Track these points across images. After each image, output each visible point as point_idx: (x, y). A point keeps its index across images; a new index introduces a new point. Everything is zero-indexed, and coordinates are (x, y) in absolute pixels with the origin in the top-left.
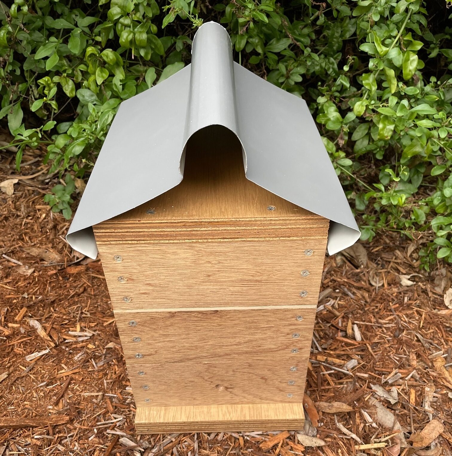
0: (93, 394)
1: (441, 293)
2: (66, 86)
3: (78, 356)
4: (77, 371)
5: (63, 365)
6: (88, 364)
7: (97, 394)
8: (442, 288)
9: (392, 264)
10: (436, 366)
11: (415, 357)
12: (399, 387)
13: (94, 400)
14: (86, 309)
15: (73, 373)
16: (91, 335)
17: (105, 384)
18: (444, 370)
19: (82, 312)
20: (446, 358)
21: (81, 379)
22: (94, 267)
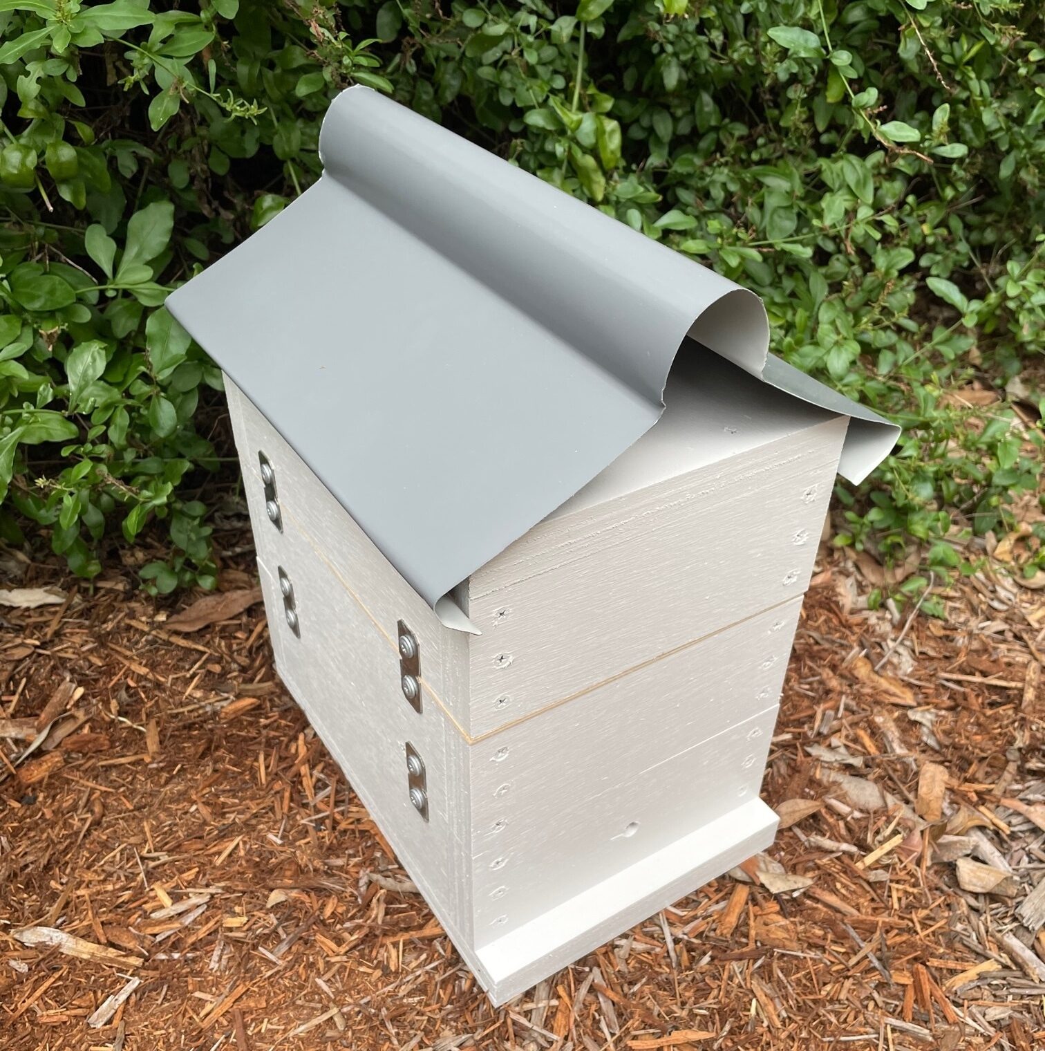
0: (315, 1022)
3: (215, 957)
4: (241, 989)
5: (198, 994)
6: (252, 964)
7: (325, 1017)
10: (860, 676)
11: (831, 673)
12: (840, 734)
13: (329, 1033)
14: (149, 846)
15: (237, 1000)
16: (207, 898)
17: (325, 987)
18: (876, 677)
19: (142, 859)
20: (867, 656)
21: (264, 1005)
22: (82, 747)
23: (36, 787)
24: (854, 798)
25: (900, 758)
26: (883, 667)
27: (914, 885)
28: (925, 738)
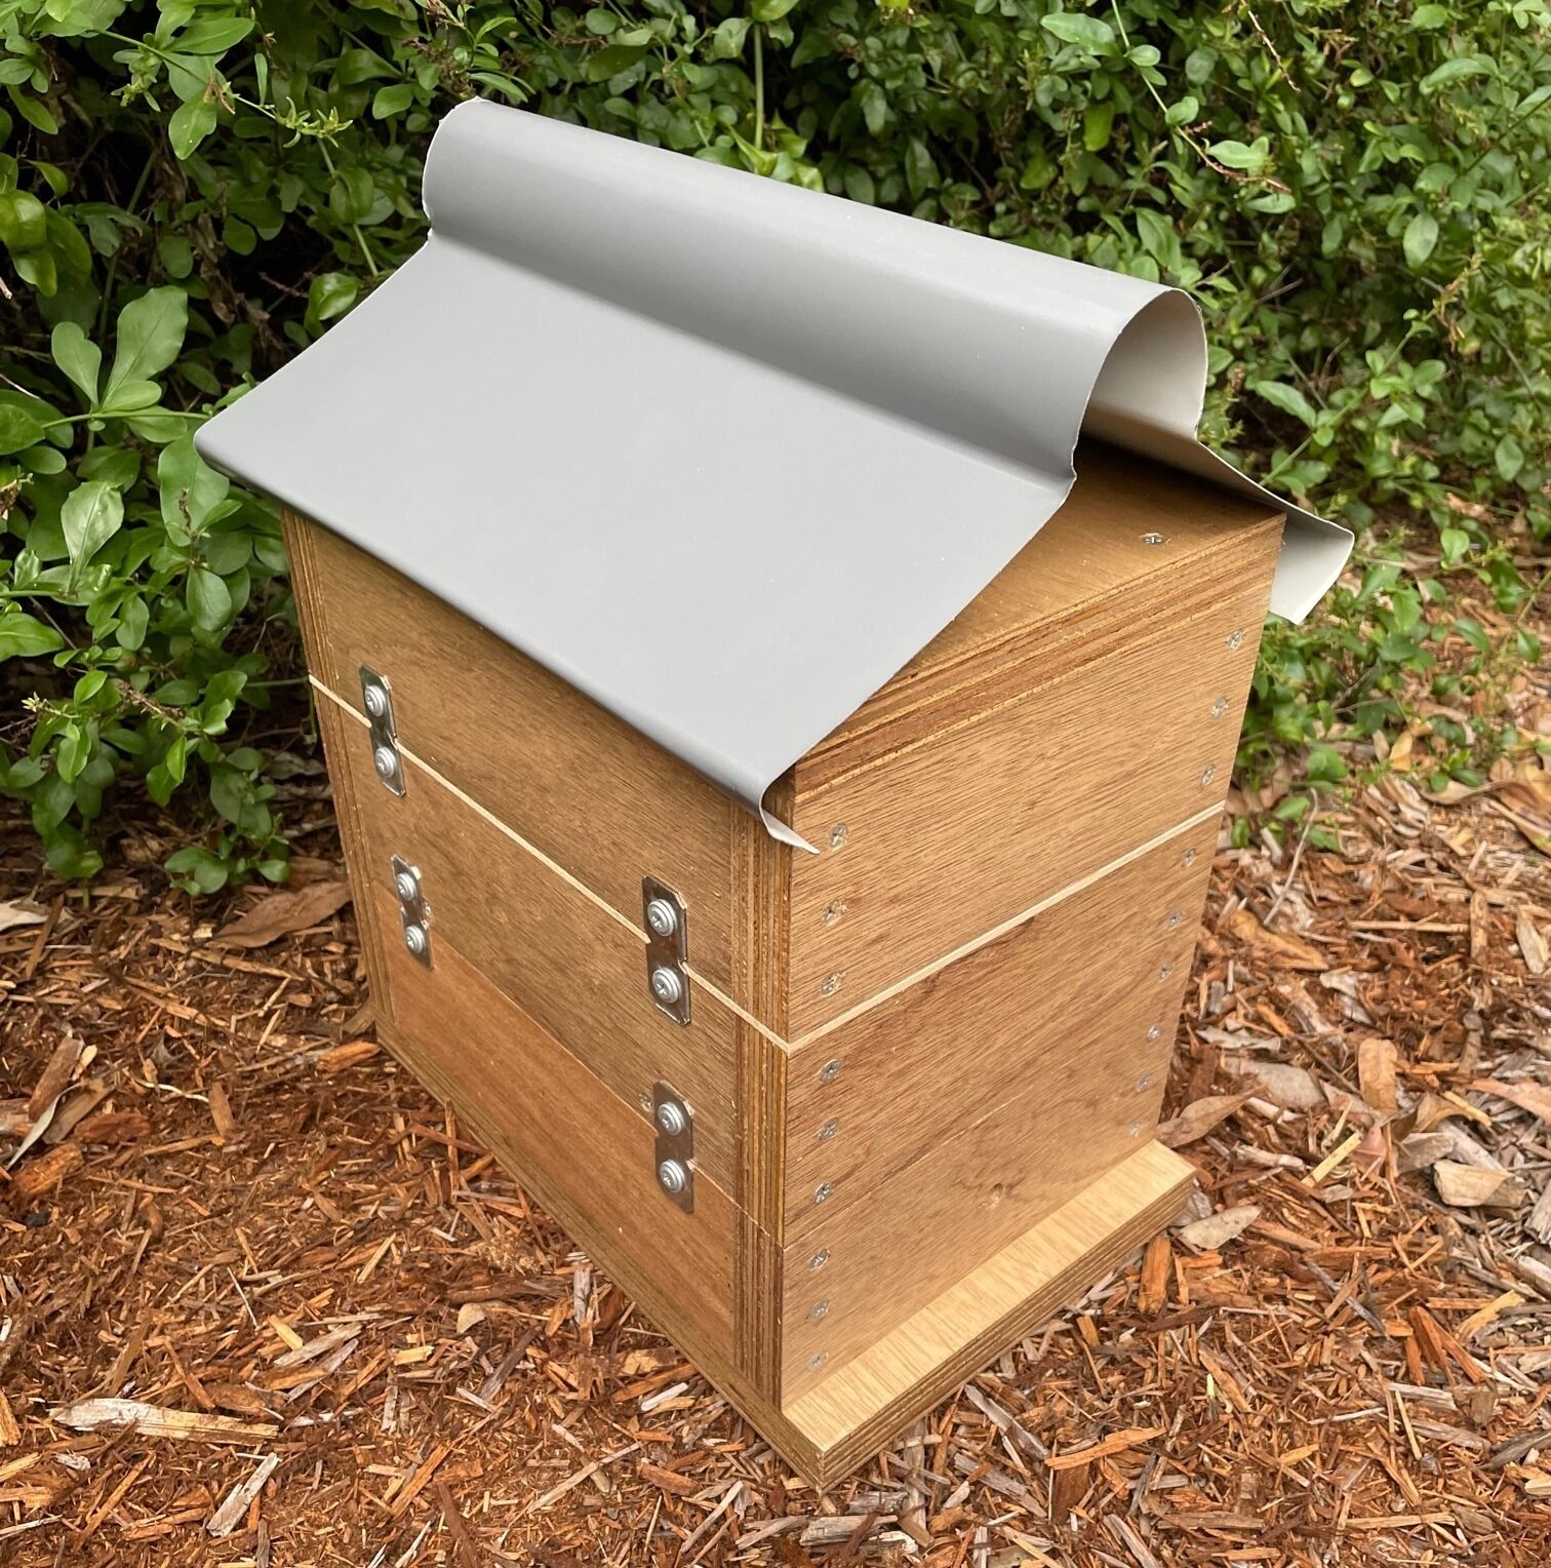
4: (440, 1453)
5: (373, 1469)
7: (579, 1477)
10: (1243, 936)
13: (589, 1501)
16: (357, 1330)
17: (569, 1437)
18: (1267, 936)
19: (243, 1284)
20: (1248, 908)
21: (480, 1472)
22: (108, 1134)
23: (46, 1198)
24: (1279, 1093)
25: (1324, 1037)
26: (1274, 921)
27: (1386, 1202)
28: (1348, 1012)
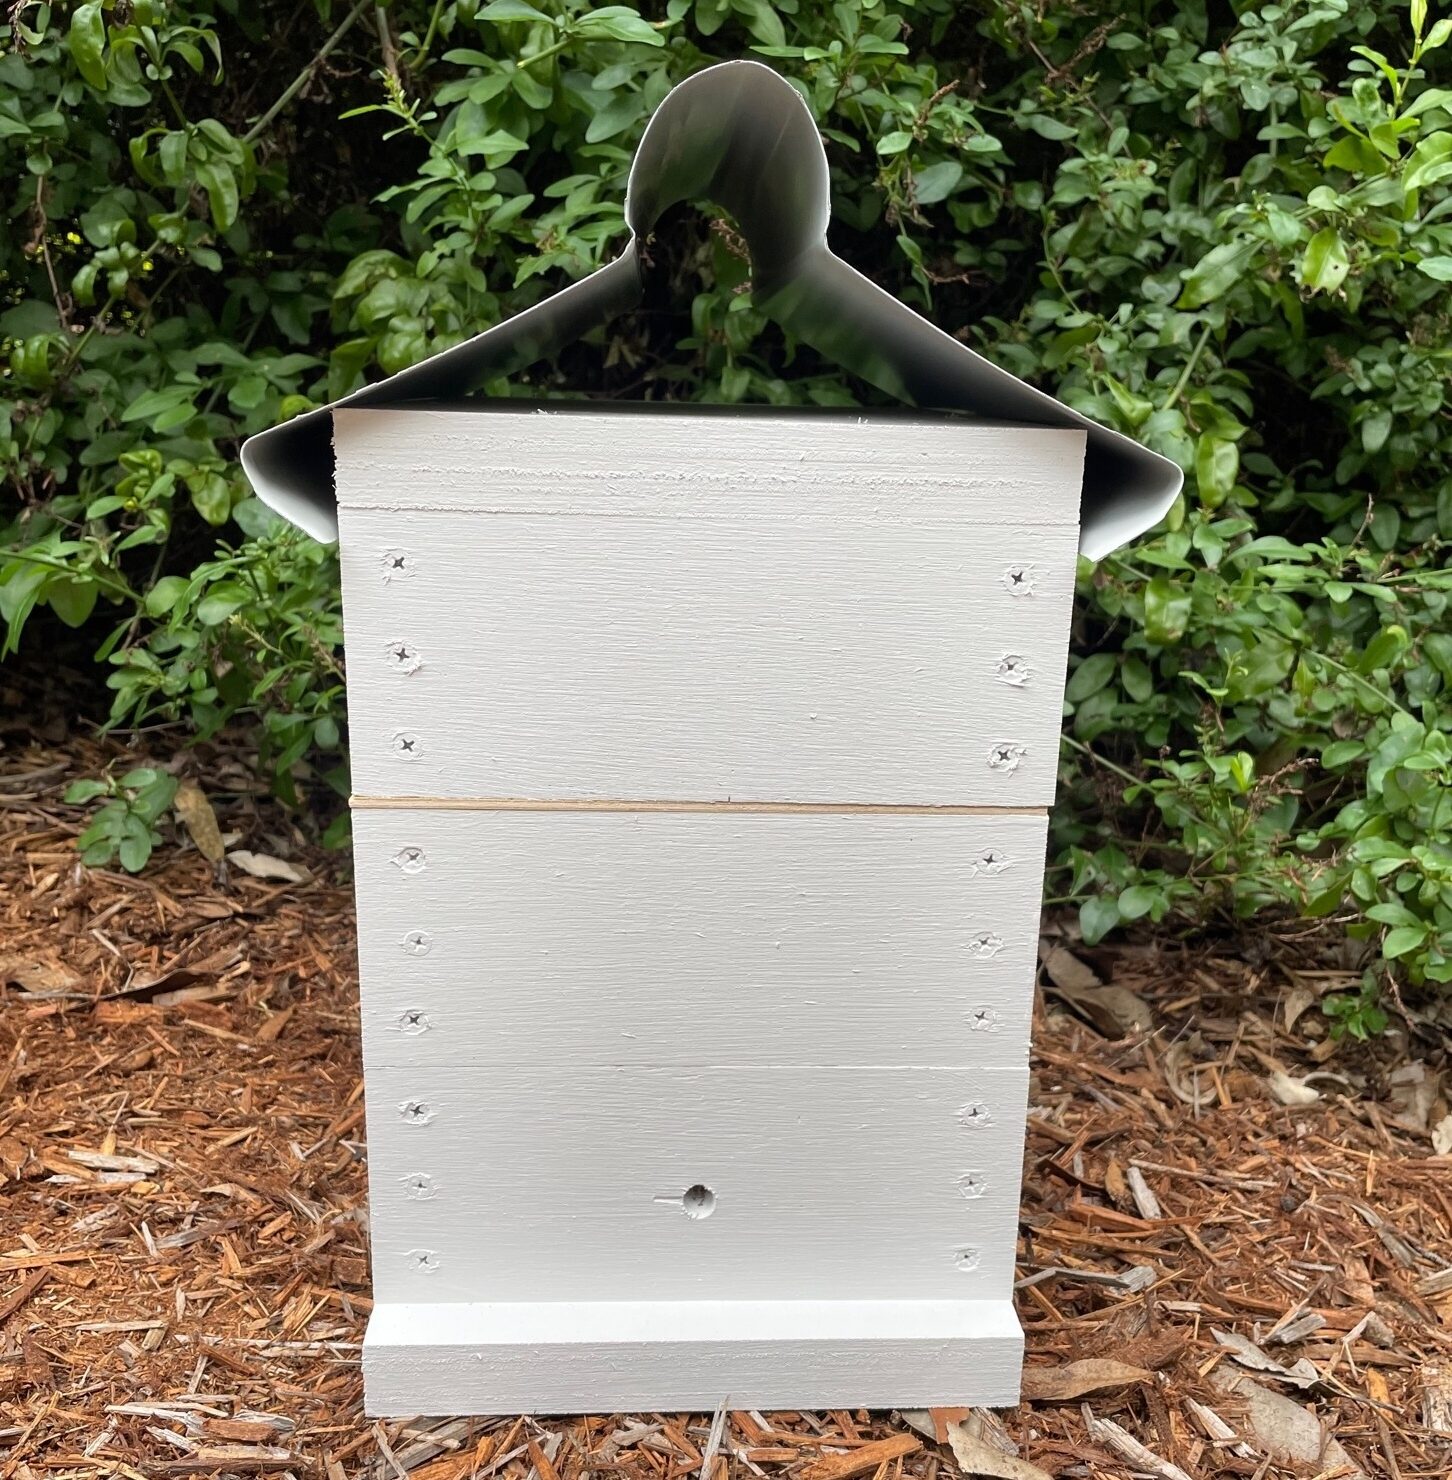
0: (124, 1326)
1: (1422, 1129)
2: (204, 494)
3: (90, 1219)
6: (124, 1241)
8: (1422, 1112)
9: (1236, 1047)
11: (1366, 1274)
12: (1324, 1363)
14: (151, 1102)
15: (61, 1263)
